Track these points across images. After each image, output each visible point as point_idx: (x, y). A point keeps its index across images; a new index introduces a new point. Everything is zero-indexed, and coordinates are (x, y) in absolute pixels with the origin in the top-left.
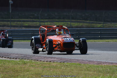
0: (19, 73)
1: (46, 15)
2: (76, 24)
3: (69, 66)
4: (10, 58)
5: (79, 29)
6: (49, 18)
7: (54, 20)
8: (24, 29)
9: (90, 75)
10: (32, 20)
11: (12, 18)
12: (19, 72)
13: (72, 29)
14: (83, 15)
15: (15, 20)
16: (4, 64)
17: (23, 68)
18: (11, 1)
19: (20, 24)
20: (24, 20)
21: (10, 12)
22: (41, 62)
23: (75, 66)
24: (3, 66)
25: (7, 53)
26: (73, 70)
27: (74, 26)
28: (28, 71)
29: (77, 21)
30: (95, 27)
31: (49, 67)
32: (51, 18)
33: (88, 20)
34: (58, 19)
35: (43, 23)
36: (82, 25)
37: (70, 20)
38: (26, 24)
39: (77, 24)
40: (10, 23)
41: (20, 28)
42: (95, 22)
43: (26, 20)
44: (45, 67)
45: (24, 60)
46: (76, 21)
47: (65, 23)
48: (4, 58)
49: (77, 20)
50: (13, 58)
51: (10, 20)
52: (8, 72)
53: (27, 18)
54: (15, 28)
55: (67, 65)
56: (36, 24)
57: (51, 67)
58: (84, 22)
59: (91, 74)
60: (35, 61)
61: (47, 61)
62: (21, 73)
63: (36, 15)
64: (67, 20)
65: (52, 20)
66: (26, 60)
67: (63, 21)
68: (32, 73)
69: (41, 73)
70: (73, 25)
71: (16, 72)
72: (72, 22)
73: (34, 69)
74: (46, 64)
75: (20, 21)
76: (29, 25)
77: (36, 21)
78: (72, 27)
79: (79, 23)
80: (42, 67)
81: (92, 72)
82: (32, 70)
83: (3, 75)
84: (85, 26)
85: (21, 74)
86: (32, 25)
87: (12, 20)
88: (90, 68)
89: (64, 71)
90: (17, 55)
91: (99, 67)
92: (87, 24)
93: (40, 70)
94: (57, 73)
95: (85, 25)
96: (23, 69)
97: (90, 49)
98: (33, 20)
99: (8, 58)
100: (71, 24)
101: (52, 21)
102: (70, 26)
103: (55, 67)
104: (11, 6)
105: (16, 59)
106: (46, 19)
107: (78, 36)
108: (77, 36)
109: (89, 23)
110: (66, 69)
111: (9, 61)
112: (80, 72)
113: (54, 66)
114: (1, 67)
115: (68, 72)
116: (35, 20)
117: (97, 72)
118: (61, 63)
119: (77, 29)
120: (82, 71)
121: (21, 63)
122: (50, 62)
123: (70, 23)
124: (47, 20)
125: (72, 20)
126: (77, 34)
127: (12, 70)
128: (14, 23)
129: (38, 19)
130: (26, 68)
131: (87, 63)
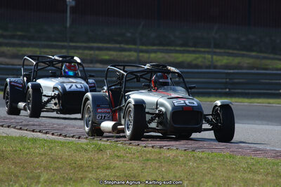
0: (86, 171)
1: (153, 35)
2: (223, 60)
3: (206, 160)
4: (65, 136)
5: (232, 71)
6: (161, 44)
7: (172, 48)
8: (99, 67)
9: (257, 184)
10: (118, 46)
11: (72, 41)
12: (87, 169)
13: (214, 70)
14: (243, 39)
15: (78, 44)
16: (50, 149)
17: (97, 160)
18: (71, 0)
19: (91, 55)
20: (100, 45)
21: (68, 25)
22: (139, 148)
23: (220, 161)
24: (48, 155)
26: (214, 169)
27: (219, 64)
28: (107, 169)
29: (228, 53)
30: (270, 67)
31: (159, 160)
33: (253, 51)
34: (182, 45)
35: (146, 55)
36: (239, 63)
37: (210, 50)
38: (105, 56)
39: (227, 59)
40: (68, 52)
41: (91, 65)
42: (271, 56)
43: (105, 45)
44: (148, 160)
45: (100, 142)
46: (225, 52)
47: (197, 55)
48: (49, 136)
49: (227, 51)
50: (73, 137)
51: (66, 44)
52: (61, 168)
53: (108, 42)
55: (201, 158)
56: (130, 56)
57: (162, 161)
58: (243, 56)
59: (258, 181)
60: (125, 144)
61: (153, 147)
62: (91, 172)
63: (129, 35)
64: (203, 50)
65: (166, 48)
66: (103, 143)
67: (194, 52)
68: (118, 174)
69: (139, 175)
70: (217, 61)
71: (79, 170)
72: (215, 53)
73: (121, 163)
74: (150, 152)
75: (91, 49)
76: (112, 58)
77: (130, 50)
78: (215, 67)
79: (231, 58)
80: (141, 159)
81: (260, 176)
82: (118, 167)
83: (47, 177)
84: (245, 65)
85: (90, 175)
86: (119, 60)
87: (71, 44)
88: (257, 167)
89: (193, 170)
91: (277, 165)
93: (136, 166)
94: (178, 175)
95: (246, 61)
96: (95, 162)
97: (257, 122)
98: (122, 45)
99: (60, 135)
100: (212, 58)
101: (167, 50)
102: (209, 63)
103: (173, 161)
104: (70, 13)
105: (79, 138)
106: (154, 45)
107: (229, 89)
108: (226, 88)
109: (257, 58)
110: (198, 167)
111: (63, 144)
112: (232, 174)
113: (171, 158)
114: (43, 157)
115: (204, 175)
116: (127, 47)
117: (273, 176)
118: (186, 152)
119: (226, 71)
120: (237, 174)
121: (90, 147)
122: (161, 147)
123: (210, 56)
124: (155, 48)
125: (214, 50)
126: (226, 83)
127: (70, 165)
128: (77, 51)
129: (135, 44)
130: (102, 162)
131: (249, 154)
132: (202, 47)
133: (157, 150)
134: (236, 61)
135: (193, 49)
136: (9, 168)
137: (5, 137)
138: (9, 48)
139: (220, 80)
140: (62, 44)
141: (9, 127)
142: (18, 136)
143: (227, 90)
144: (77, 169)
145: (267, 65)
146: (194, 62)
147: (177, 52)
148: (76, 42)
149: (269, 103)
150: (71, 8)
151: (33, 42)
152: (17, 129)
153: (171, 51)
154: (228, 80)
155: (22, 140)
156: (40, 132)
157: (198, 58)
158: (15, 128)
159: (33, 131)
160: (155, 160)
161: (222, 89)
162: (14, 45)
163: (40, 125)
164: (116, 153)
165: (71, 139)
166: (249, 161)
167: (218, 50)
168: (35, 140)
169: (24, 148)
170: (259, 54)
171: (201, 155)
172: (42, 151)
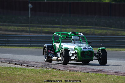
1: (68, 20)
2: (100, 31)
4: (30, 66)
6: (71, 25)
7: (76, 26)
8: (44, 35)
10: (52, 25)
11: (31, 24)
14: (108, 22)
15: (34, 25)
16: (24, 72)
17: (45, 77)
18: (31, 5)
19: (40, 29)
20: (44, 25)
21: (30, 16)
22: (64, 72)
24: (23, 75)
25: (27, 61)
27: (97, 33)
30: (120, 34)
32: (73, 24)
33: (112, 27)
35: (65, 29)
36: (106, 33)
37: (93, 27)
38: (46, 30)
40: (29, 28)
41: (40, 34)
42: (121, 29)
43: (46, 25)
44: (68, 77)
48: (23, 66)
49: (101, 27)
50: (33, 67)
51: (29, 25)
52: (29, 81)
53: (47, 24)
54: (34, 34)
56: (57, 30)
58: (108, 29)
60: (57, 70)
61: (70, 71)
63: (57, 20)
65: (73, 26)
66: (47, 69)
67: (86, 28)
70: (96, 32)
72: (95, 28)
73: (56, 79)
74: (69, 74)
75: (40, 27)
76: (49, 31)
77: (57, 27)
78: (95, 35)
79: (102, 30)
80: (65, 77)
84: (109, 34)
90: (37, 64)
92: (111, 32)
95: (110, 32)
98: (54, 25)
99: (28, 66)
100: (94, 30)
103: (79, 78)
104: (31, 11)
105: (36, 67)
107: (102, 44)
109: (114, 30)
113: (78, 76)
114: (20, 76)
116: (56, 26)
118: (85, 73)
119: (101, 36)
121: (42, 72)
122: (73, 71)
123: (93, 30)
124: (68, 26)
125: (95, 27)
126: (101, 42)
127: (33, 80)
128: (34, 28)
129: (59, 24)
130: (47, 78)
131: (114, 74)
132: (89, 26)
133: (72, 72)
134: (105, 32)
135: (85, 26)
136: (5, 81)
137: (3, 67)
138: (3, 27)
139: (98, 40)
140: (27, 25)
141: (4, 62)
142: (8, 66)
143: (101, 45)
144: (36, 82)
145: (119, 33)
146: (86, 33)
147: (78, 28)
148: (33, 24)
149: (120, 51)
150: (31, 9)
151: (14, 24)
152: (8, 63)
153: (76, 28)
154: (102, 40)
155: (10, 68)
156: (18, 65)
157: (87, 30)
158: (7, 63)
159: (15, 64)
160: (71, 77)
161: (99, 44)
162: (5, 26)
163: (18, 62)
164: (53, 74)
165: (32, 67)
166: (114, 77)
167: (97, 27)
168: (16, 68)
169: (12, 72)
170: (115, 29)
171: (92, 75)
172: (20, 73)
